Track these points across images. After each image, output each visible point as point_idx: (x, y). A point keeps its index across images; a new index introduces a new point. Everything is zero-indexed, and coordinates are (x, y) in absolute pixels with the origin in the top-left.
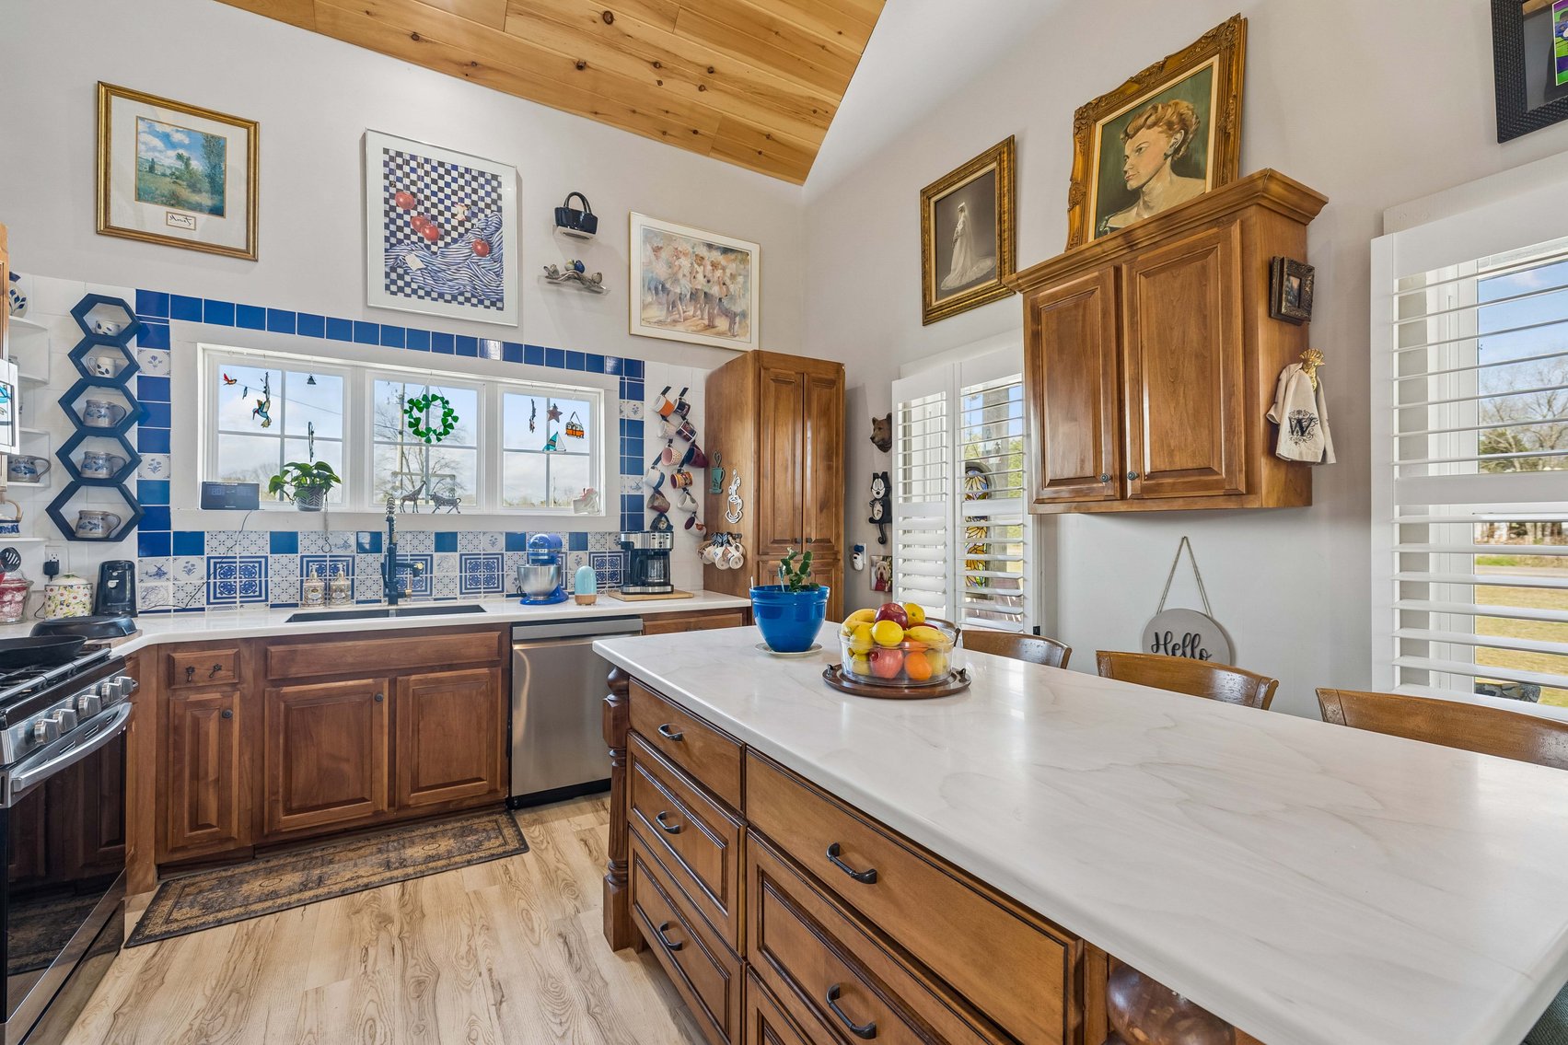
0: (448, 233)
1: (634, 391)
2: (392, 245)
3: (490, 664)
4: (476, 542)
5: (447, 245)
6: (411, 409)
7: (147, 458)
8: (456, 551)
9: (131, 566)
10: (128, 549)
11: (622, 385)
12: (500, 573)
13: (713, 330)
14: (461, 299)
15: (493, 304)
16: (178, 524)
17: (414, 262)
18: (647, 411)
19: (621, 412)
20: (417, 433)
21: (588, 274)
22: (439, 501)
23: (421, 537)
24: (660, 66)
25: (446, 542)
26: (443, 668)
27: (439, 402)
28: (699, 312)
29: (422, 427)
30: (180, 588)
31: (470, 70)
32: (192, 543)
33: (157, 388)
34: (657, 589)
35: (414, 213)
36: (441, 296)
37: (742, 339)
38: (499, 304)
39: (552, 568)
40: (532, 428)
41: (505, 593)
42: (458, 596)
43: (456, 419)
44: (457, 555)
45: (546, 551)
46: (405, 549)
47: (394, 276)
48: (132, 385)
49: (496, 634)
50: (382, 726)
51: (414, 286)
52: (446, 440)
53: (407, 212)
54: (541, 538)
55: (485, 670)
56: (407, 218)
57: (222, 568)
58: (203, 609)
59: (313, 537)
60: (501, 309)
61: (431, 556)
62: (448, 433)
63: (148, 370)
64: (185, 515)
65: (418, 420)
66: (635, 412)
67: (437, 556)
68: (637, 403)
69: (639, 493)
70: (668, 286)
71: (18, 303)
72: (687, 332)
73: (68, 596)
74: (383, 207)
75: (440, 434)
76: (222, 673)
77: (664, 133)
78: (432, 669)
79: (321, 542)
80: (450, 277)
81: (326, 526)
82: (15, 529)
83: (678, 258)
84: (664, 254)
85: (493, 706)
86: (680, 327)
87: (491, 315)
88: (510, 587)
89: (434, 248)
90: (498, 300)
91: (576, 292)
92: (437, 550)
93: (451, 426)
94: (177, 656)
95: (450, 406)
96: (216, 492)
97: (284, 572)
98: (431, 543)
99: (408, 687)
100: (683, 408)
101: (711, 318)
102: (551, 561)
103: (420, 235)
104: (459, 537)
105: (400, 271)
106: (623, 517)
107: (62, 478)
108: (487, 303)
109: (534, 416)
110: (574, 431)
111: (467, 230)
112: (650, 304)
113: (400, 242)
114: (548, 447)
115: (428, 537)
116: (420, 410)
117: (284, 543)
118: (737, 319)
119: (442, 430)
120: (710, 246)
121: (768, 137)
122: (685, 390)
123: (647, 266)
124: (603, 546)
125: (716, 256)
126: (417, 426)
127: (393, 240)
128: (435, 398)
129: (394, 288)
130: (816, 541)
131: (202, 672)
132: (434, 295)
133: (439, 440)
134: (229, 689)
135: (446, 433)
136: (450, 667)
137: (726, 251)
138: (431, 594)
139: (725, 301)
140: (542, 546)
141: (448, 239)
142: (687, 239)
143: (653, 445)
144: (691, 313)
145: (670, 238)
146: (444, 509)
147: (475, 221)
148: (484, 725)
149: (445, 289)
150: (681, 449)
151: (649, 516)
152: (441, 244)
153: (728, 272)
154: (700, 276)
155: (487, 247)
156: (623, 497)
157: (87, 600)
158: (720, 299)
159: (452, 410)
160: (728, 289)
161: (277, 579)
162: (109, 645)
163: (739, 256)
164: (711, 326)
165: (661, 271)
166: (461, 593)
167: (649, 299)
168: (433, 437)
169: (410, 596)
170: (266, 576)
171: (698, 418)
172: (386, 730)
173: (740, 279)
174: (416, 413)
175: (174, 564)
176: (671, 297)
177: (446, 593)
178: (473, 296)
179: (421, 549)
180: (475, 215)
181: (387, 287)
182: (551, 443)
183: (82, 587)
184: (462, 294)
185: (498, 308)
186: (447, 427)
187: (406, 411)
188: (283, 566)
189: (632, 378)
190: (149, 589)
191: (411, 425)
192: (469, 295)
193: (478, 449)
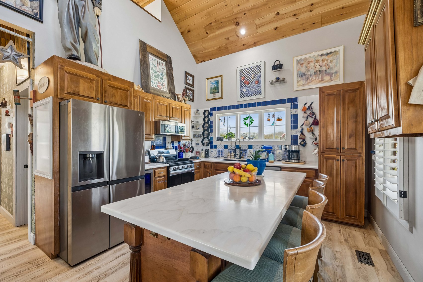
0: (250, 82)
1: (296, 106)
2: (241, 88)
4: (256, 147)
5: (250, 84)
6: (244, 120)
7: (211, 133)
8: (252, 149)
9: (208, 150)
10: (209, 147)
11: (291, 105)
13: (324, 81)
14: (253, 95)
15: (259, 94)
16: (214, 144)
17: (244, 90)
18: (299, 112)
19: (291, 113)
20: (245, 125)
21: (281, 79)
22: (250, 138)
24: (296, 15)
25: (250, 147)
28: (317, 77)
30: (214, 154)
31: (255, 44)
32: (215, 147)
33: (212, 122)
35: (244, 80)
36: (249, 95)
37: (336, 80)
38: (260, 94)
43: (253, 121)
44: (252, 150)
46: (243, 148)
48: (209, 123)
51: (245, 95)
53: (243, 81)
56: (243, 82)
57: (219, 151)
58: (216, 157)
59: (230, 146)
60: (261, 94)
61: (248, 150)
62: (252, 124)
63: (211, 120)
64: (215, 142)
65: (246, 122)
66: (295, 112)
67: (249, 150)
68: (296, 109)
69: (297, 134)
70: (306, 73)
71: (198, 113)
72: (313, 85)
73: (202, 154)
74: (240, 81)
76: (209, 167)
77: (304, 30)
79: (231, 147)
80: (251, 91)
81: (231, 144)
82: (198, 144)
83: (309, 64)
84: (304, 65)
86: (310, 84)
89: (248, 86)
90: (260, 93)
91: (279, 84)
93: (252, 122)
94: (205, 163)
95: (252, 118)
96: (218, 138)
97: (226, 152)
98: (248, 147)
100: (310, 108)
101: (322, 78)
103: (246, 84)
104: (253, 146)
105: (242, 93)
106: (292, 141)
107: (202, 137)
110: (279, 119)
111: (254, 80)
112: (300, 80)
113: (242, 87)
115: (247, 146)
116: (246, 120)
117: (226, 147)
118: (333, 75)
120: (321, 55)
121: (343, 8)
122: (313, 102)
123: (299, 70)
125: (324, 57)
126: (245, 123)
128: (249, 117)
129: (241, 97)
131: (207, 166)
132: (248, 96)
134: (210, 169)
135: (251, 124)
137: (328, 54)
139: (328, 71)
141: (251, 83)
142: (312, 57)
143: (301, 120)
144: (314, 79)
145: (306, 59)
146: (251, 140)
147: (255, 77)
149: (250, 94)
150: (311, 120)
151: (300, 141)
152: (249, 84)
153: (329, 61)
154: (318, 66)
155: (258, 82)
156: (292, 136)
157: (204, 155)
158: (326, 71)
159: (252, 119)
160: (329, 66)
161: (225, 153)
162: (193, 160)
163: (334, 53)
164: (322, 80)
165: (303, 69)
167: (300, 79)
168: (248, 125)
171: (317, 110)
173: (335, 61)
174: (245, 121)
175: (213, 150)
176: (307, 76)
178: (255, 93)
179: (246, 148)
180: (256, 76)
181: (240, 97)
182: (273, 124)
183: (204, 153)
184: (253, 94)
185: (260, 95)
186: (252, 123)
187: (243, 121)
188: (226, 150)
189: (294, 102)
190: (211, 154)
191: (244, 123)
192: (254, 94)
193: (259, 126)
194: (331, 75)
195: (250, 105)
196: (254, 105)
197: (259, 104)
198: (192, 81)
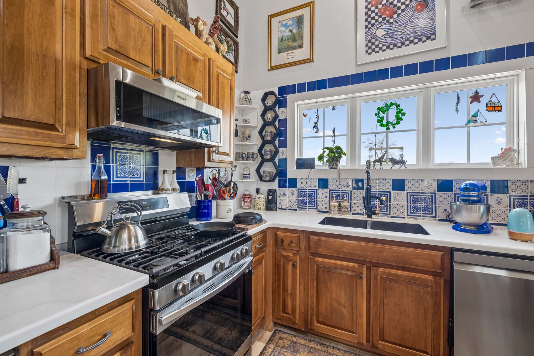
2: (369, 29)
3: (435, 274)
4: (417, 185)
5: (399, 15)
6: (379, 113)
7: (281, 150)
8: (404, 190)
9: (276, 191)
10: (275, 185)
12: (434, 205)
14: (407, 43)
15: (428, 38)
16: (290, 176)
17: (380, 33)
20: (382, 125)
23: (384, 182)
25: (399, 185)
26: (399, 268)
27: (394, 106)
29: (385, 122)
30: (290, 201)
32: (293, 183)
33: (284, 122)
35: (380, 6)
36: (395, 45)
38: (433, 37)
39: (482, 208)
40: (457, 110)
41: (437, 218)
42: (406, 216)
44: (405, 192)
45: (476, 194)
46: (376, 188)
47: (370, 44)
48: (277, 124)
49: (440, 253)
50: (362, 294)
51: (380, 46)
53: (377, 8)
54: (470, 184)
55: (430, 277)
56: (377, 11)
57: (302, 193)
58: (296, 210)
59: (334, 181)
60: (434, 39)
61: (390, 192)
62: (400, 123)
63: (281, 117)
64: (292, 172)
65: (382, 118)
67: (393, 192)
71: (249, 101)
74: (365, 10)
75: (395, 124)
76: (293, 245)
78: (392, 267)
79: (337, 184)
80: (400, 33)
81: (339, 176)
82: (249, 177)
85: (436, 305)
87: (429, 45)
88: (440, 214)
89: (391, 20)
90: (432, 34)
91: (496, 5)
92: (393, 189)
93: (401, 119)
94: (279, 233)
95: (401, 108)
96: (301, 162)
97: (323, 197)
98: (390, 185)
99: (378, 275)
102: (479, 201)
103: (383, 16)
104: (406, 182)
105: (373, 41)
107: (259, 159)
108: (424, 39)
109: (458, 102)
110: (494, 107)
113: (373, 25)
114: (469, 122)
115: (388, 182)
116: (384, 113)
117: (323, 183)
119: (395, 122)
126: (382, 121)
127: (370, 26)
128: (392, 104)
129: (370, 51)
131: (286, 242)
132: (391, 46)
133: (394, 127)
134: (295, 252)
135: (398, 123)
136: (404, 269)
138: (390, 214)
140: (474, 191)
141: (400, 11)
146: (397, 166)
148: (430, 315)
149: (398, 40)
152: (395, 16)
159: (402, 110)
161: (320, 200)
162: (248, 229)
166: (408, 215)
169: (378, 214)
170: (317, 198)
172: (365, 296)
174: (381, 114)
175: (288, 191)
177: (398, 214)
178: (415, 38)
179: (384, 188)
181: (367, 52)
182: (473, 120)
183: (263, 198)
184: (408, 40)
185: (432, 40)
186: (399, 119)
187: (376, 114)
188: (323, 194)
190: (281, 200)
191: (378, 121)
192: (411, 39)
193: (418, 130)
195: (396, 72)
196: (411, 69)
197: (426, 67)
198: (234, 19)
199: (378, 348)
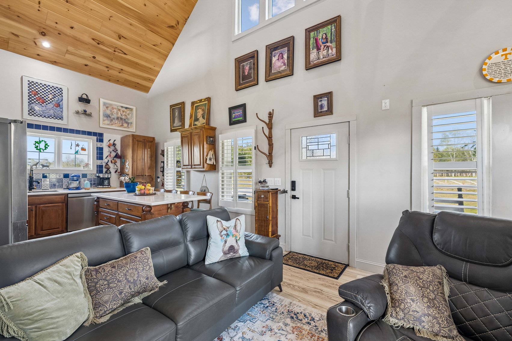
0: (47, 101)
1: (101, 141)
2: (30, 104)
3: (62, 203)
4: (54, 176)
5: (47, 104)
6: (36, 143)
11: (97, 139)
12: (62, 183)
13: (123, 126)
14: (51, 117)
15: (60, 119)
17: (37, 108)
18: (105, 145)
19: (97, 145)
20: (37, 149)
21: (87, 113)
22: (43, 166)
23: (38, 175)
24: (108, 68)
26: (49, 204)
27: (44, 142)
28: (119, 122)
29: (38, 148)
31: (54, 63)
34: (106, 187)
35: (37, 96)
36: (45, 116)
37: (131, 129)
38: (62, 119)
39: (78, 182)
40: (71, 148)
41: (63, 188)
42: (49, 189)
43: (48, 146)
45: (76, 178)
46: (35, 177)
47: (31, 111)
49: (63, 196)
50: (33, 216)
51: (37, 114)
52: (45, 151)
53: (35, 96)
54: (74, 175)
55: (61, 204)
56: (35, 97)
60: (63, 120)
65: (37, 146)
66: (101, 145)
67: (42, 179)
68: (102, 143)
69: (102, 164)
70: (110, 116)
72: (115, 127)
74: (28, 94)
77: (110, 80)
78: (46, 204)
80: (48, 112)
83: (113, 109)
84: (109, 108)
85: (63, 212)
86: (113, 125)
87: (60, 121)
88: (64, 186)
89: (43, 105)
90: (62, 118)
91: (84, 117)
92: (43, 178)
93: (47, 148)
95: (47, 143)
98: (41, 176)
99: (40, 208)
100: (114, 145)
101: (122, 124)
102: (77, 180)
103: (39, 101)
105: (33, 110)
106: (97, 170)
108: (58, 118)
109: (72, 146)
110: (83, 149)
111: (53, 101)
112: (105, 120)
113: (33, 103)
114: (75, 153)
116: (38, 144)
118: (130, 124)
119: (44, 149)
120: (122, 107)
121: (138, 83)
122: (115, 140)
123: (104, 111)
124: (91, 177)
125: (124, 109)
126: (37, 148)
127: (31, 103)
128: (42, 141)
129: (31, 114)
130: (147, 176)
132: (43, 116)
133: (43, 151)
135: (45, 149)
136: (51, 203)
137: (126, 108)
138: (41, 189)
139: (126, 120)
140: (75, 177)
141: (47, 103)
142: (116, 105)
143: (106, 152)
144: (117, 122)
145: (111, 105)
146: (45, 168)
147: (55, 99)
148: (60, 216)
149: (46, 115)
150: (113, 154)
151: (104, 170)
152: (45, 104)
153: (127, 113)
154: (119, 114)
155: (58, 105)
156: (97, 165)
158: (125, 119)
159: (47, 144)
160: (127, 117)
163: (130, 109)
164: (122, 125)
165: (108, 112)
166: (50, 188)
167: (105, 119)
168: (42, 151)
169: (36, 189)
171: (118, 147)
172: (34, 217)
173: (131, 115)
174: (37, 145)
176: (111, 119)
177: (45, 188)
178: (54, 117)
179: (38, 178)
180: (55, 97)
181: (29, 114)
182: (77, 152)
184: (51, 116)
186: (46, 148)
187: (34, 144)
189: (100, 137)
191: (35, 147)
192: (53, 116)
193: (55, 153)
194: (128, 123)
195: (45, 128)
196: (52, 129)
197: (59, 129)
199: (40, 234)
